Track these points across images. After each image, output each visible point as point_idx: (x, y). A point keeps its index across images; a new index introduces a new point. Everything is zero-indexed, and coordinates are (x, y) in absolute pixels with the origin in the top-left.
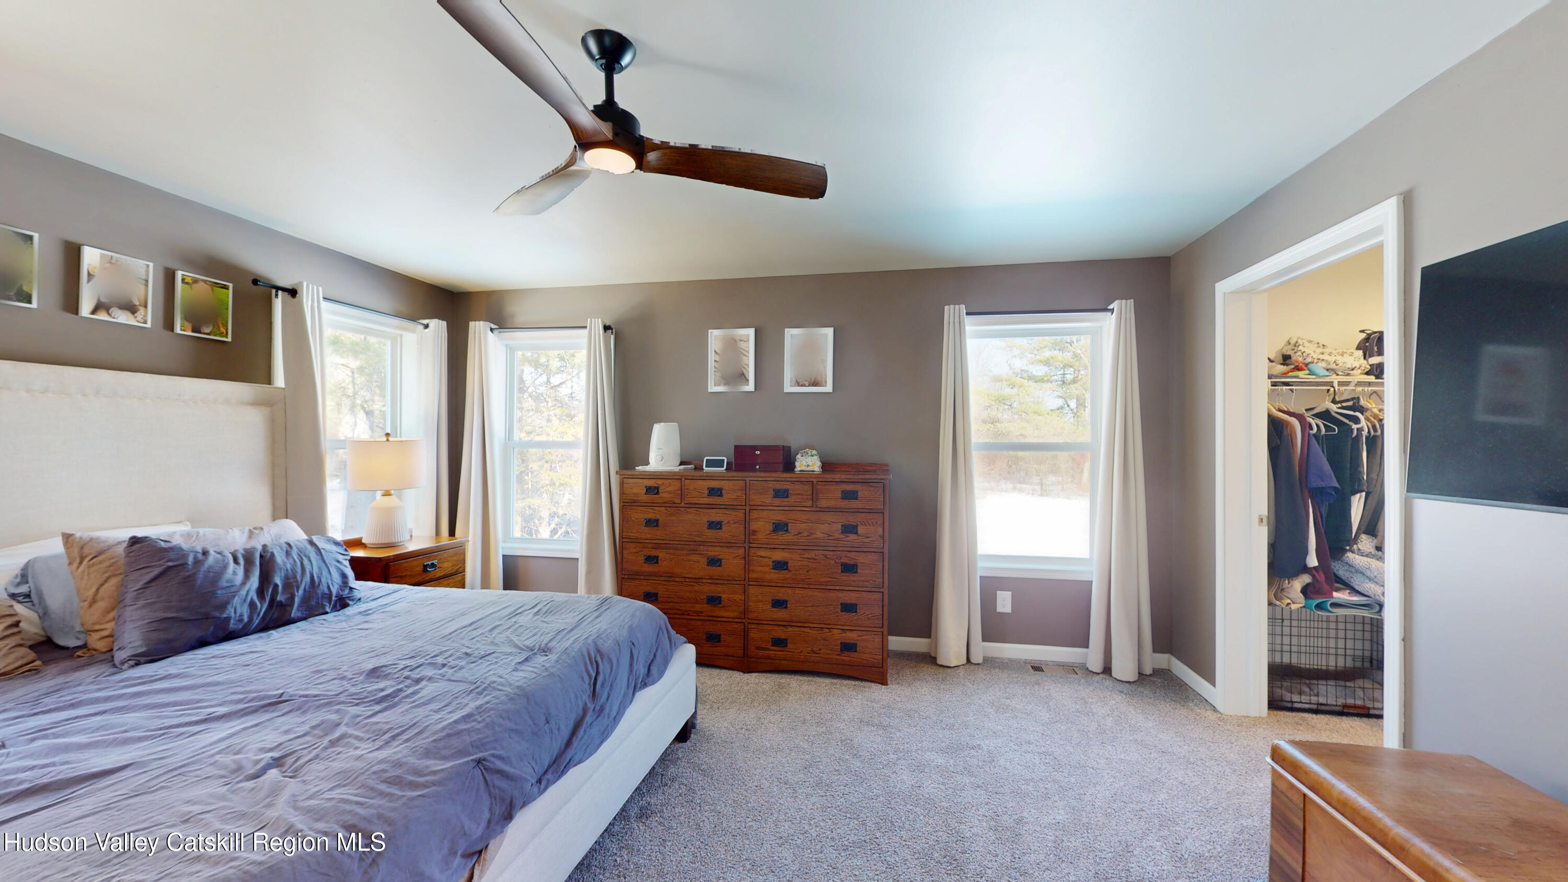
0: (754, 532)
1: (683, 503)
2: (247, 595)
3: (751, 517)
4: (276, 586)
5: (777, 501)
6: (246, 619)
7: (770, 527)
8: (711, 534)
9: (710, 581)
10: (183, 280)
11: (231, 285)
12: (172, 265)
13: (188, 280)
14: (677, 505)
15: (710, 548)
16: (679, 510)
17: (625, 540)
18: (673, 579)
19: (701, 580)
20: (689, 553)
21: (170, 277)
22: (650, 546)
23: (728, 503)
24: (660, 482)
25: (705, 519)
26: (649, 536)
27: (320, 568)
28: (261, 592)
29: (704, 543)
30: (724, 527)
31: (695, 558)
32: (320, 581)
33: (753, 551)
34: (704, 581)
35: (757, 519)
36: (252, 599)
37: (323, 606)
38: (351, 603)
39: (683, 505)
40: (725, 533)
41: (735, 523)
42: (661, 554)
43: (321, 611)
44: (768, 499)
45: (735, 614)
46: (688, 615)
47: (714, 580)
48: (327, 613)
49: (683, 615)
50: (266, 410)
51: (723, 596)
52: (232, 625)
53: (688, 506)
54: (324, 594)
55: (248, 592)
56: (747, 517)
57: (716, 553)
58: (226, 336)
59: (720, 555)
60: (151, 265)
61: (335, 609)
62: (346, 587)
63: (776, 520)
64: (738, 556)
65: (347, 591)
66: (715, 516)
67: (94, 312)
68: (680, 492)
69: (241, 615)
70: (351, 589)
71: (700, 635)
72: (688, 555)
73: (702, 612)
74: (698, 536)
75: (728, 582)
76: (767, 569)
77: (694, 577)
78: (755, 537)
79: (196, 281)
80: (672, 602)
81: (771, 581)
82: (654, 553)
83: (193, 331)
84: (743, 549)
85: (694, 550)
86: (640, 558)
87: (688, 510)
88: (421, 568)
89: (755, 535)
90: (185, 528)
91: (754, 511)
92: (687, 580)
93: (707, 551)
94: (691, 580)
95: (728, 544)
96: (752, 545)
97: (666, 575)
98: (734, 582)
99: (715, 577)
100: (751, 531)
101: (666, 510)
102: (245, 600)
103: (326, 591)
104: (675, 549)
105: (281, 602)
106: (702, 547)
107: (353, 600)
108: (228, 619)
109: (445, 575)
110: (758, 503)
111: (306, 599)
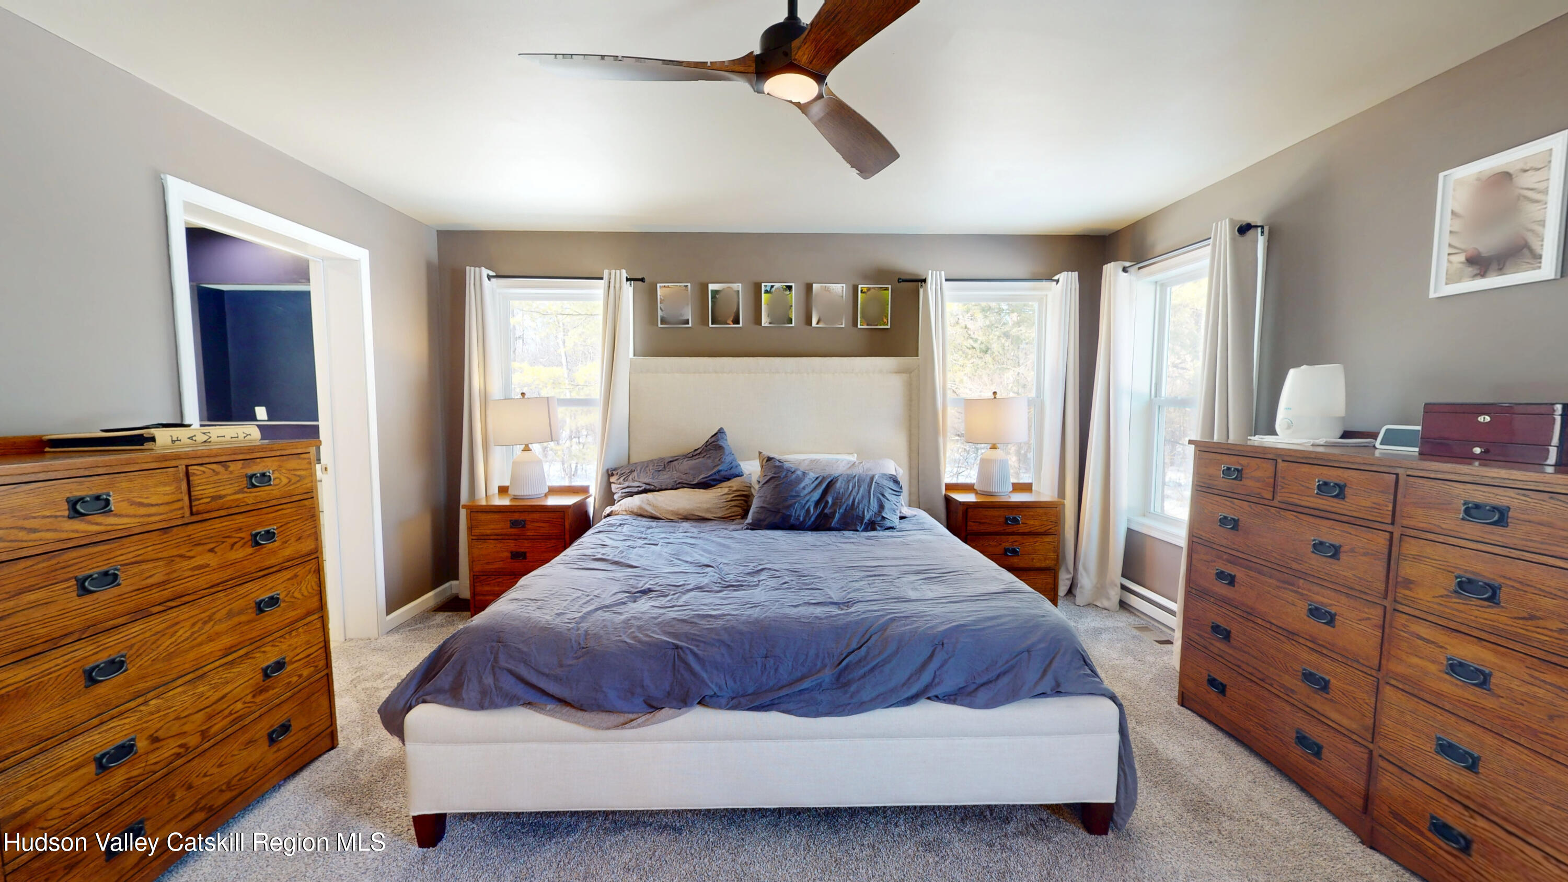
0: (1408, 583)
1: (1275, 501)
2: (806, 504)
3: (1404, 551)
4: (827, 502)
5: (1473, 529)
6: (801, 519)
7: (1453, 585)
8: (1317, 562)
9: (1309, 644)
10: (862, 291)
11: (890, 286)
12: (856, 283)
13: (865, 290)
14: (1266, 502)
15: (1316, 589)
16: (1269, 511)
17: (1195, 540)
18: (1253, 618)
19: (1296, 638)
20: (1281, 585)
21: (855, 288)
22: (1225, 557)
23: (1355, 514)
24: (1244, 461)
25: (1311, 537)
26: (1224, 542)
27: (863, 497)
28: (817, 503)
29: (1303, 575)
30: (1343, 557)
31: (1290, 596)
32: (858, 506)
33: (1401, 619)
34: (1301, 640)
35: (1418, 558)
36: (809, 508)
37: (856, 525)
38: (878, 528)
39: (1275, 503)
40: (1345, 568)
41: (1365, 554)
42: (1239, 574)
43: (853, 528)
44: (1451, 521)
45: (1354, 726)
46: (1271, 685)
47: (1317, 646)
48: (858, 531)
49: (1263, 680)
50: (905, 376)
51: (1333, 681)
52: (792, 520)
53: (1283, 506)
54: (858, 516)
55: (807, 501)
56: (1395, 549)
57: (1325, 601)
58: (887, 325)
59: (1331, 605)
60: (844, 285)
61: (866, 530)
62: (879, 515)
63: (1466, 571)
64: (1368, 619)
65: (879, 519)
66: (1331, 534)
67: (817, 323)
68: (1273, 480)
69: (799, 516)
70: (884, 518)
71: (1287, 728)
72: (1278, 587)
73: (1293, 691)
74: (1295, 560)
75: (1344, 661)
76: (1433, 668)
77: (1284, 626)
78: (1407, 592)
79: (869, 289)
80: (1249, 654)
81: (1439, 694)
82: (1230, 569)
83: (867, 325)
84: (1380, 611)
85: (1289, 584)
86: (1212, 571)
87: (1282, 512)
88: (1002, 520)
89: (1410, 589)
90: (853, 458)
91: (1413, 541)
92: (1274, 628)
93: (1309, 590)
94: (1280, 631)
95: (1349, 591)
96: (1400, 607)
97: (1243, 608)
98: (1355, 665)
99: (1321, 642)
100: (1400, 579)
101: (1250, 506)
102: (804, 507)
103: (861, 513)
104: (1259, 573)
105: (826, 514)
106: (1302, 581)
107: (881, 527)
108: (790, 516)
109: (1031, 532)
110: (1421, 525)
111: (844, 516)
